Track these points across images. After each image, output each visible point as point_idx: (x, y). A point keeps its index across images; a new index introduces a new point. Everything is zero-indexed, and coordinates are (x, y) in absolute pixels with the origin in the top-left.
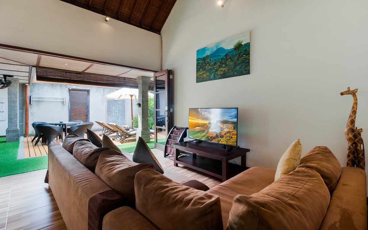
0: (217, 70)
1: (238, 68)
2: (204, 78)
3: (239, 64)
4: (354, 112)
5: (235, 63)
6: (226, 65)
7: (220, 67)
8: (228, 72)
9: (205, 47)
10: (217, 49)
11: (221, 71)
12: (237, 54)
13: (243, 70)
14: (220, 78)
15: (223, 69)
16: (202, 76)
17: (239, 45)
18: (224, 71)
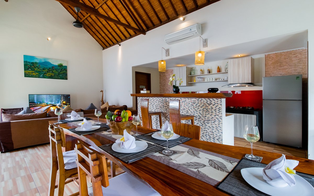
0: (45, 73)
1: (61, 75)
2: (33, 75)
3: (61, 74)
4: (103, 96)
5: (59, 73)
6: (52, 72)
7: (48, 72)
8: (54, 76)
9: (34, 56)
10: (45, 62)
11: (49, 74)
12: (60, 69)
13: (64, 77)
14: (48, 78)
15: (51, 74)
16: (31, 74)
17: (61, 65)
18: (52, 75)
